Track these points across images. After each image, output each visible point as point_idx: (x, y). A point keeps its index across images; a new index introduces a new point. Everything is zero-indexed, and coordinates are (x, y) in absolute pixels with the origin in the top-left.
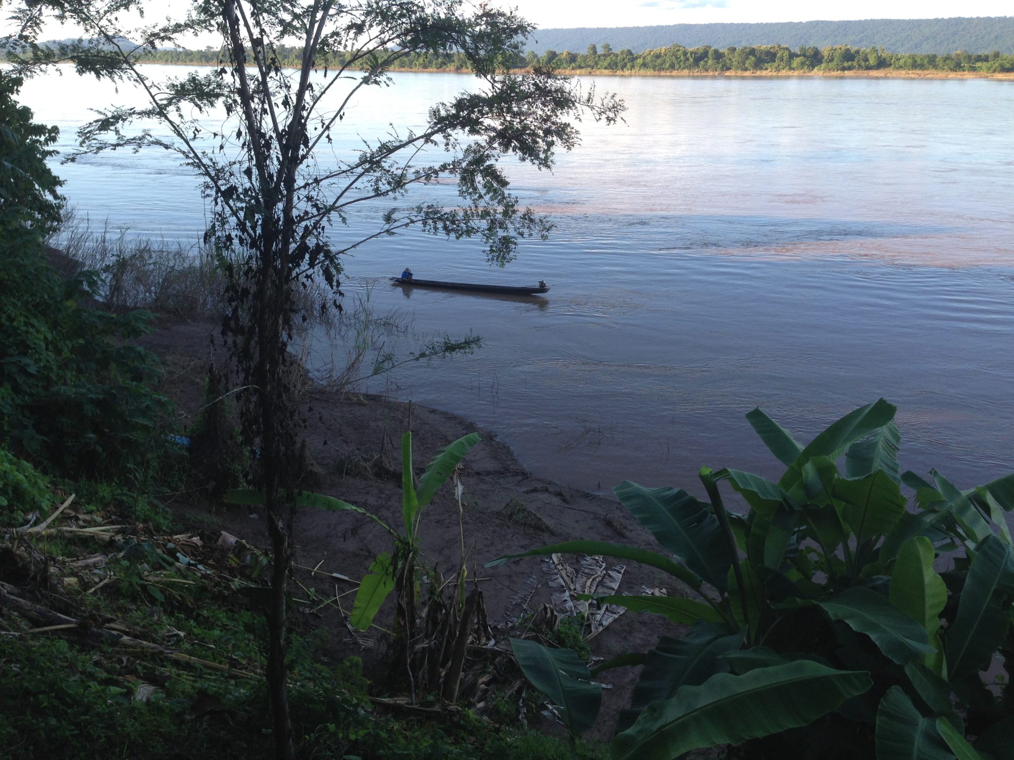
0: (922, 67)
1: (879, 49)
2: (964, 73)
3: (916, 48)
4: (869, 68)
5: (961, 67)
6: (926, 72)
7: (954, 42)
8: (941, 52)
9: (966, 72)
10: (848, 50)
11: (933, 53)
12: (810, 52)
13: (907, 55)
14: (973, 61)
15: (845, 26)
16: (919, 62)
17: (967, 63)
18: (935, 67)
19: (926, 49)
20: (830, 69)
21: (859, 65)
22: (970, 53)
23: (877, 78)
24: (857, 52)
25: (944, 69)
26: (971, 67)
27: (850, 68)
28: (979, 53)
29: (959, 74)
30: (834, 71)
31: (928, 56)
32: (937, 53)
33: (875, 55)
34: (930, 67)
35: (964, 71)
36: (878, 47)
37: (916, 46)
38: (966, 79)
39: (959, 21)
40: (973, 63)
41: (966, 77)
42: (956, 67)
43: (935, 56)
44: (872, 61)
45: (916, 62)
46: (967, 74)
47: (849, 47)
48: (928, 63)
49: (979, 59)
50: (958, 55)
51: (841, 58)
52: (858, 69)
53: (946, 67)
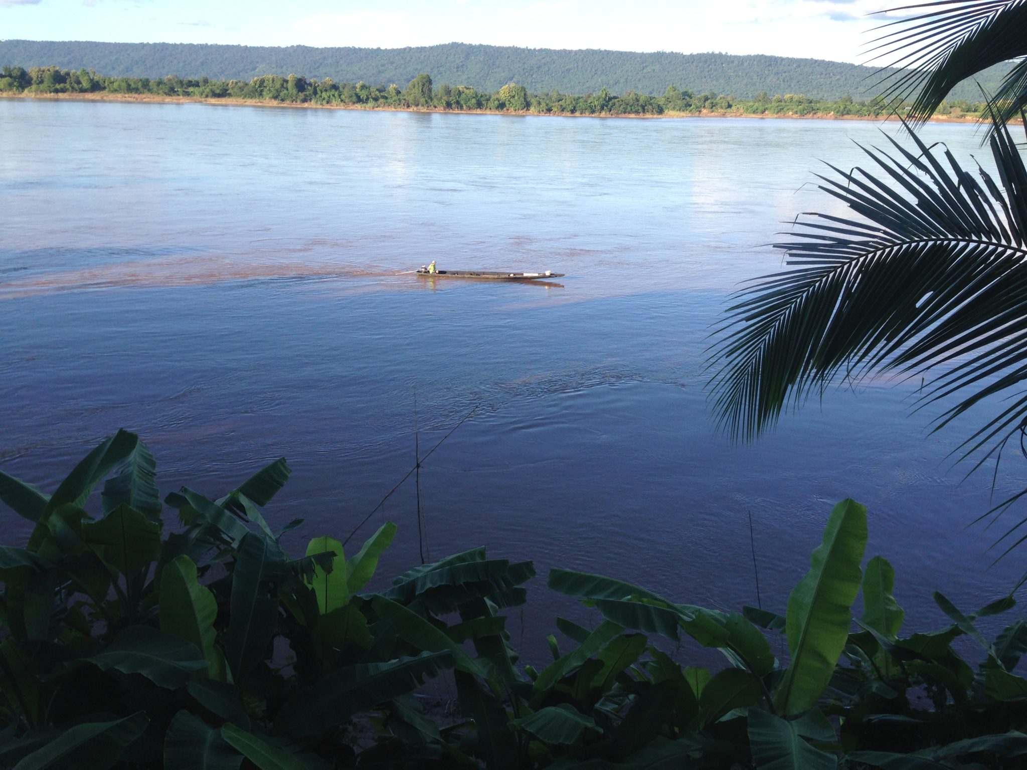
0: (136, 90)
1: (90, 72)
2: (178, 97)
3: (127, 71)
4: (83, 91)
5: (176, 92)
6: (144, 96)
7: (164, 67)
8: (153, 77)
9: (181, 97)
10: (57, 72)
11: (146, 77)
12: (15, 73)
13: (120, 78)
14: (185, 86)
15: (49, 47)
16: (133, 86)
17: (180, 88)
18: (150, 91)
19: (137, 74)
20: (41, 91)
21: (73, 88)
22: (181, 79)
23: (93, 101)
24: (68, 74)
25: (159, 94)
26: (184, 91)
27: (63, 91)
28: (190, 79)
29: (174, 99)
30: (46, 92)
31: (141, 80)
32: (149, 77)
33: (86, 77)
34: (146, 90)
35: (179, 95)
36: (89, 70)
37: (127, 69)
38: (182, 104)
39: (164, 47)
40: (186, 88)
41: (181, 101)
42: (170, 91)
43: (147, 81)
44: (85, 84)
45: (129, 85)
46: (182, 99)
47: (57, 68)
48: (142, 86)
49: (190, 84)
50: (170, 80)
51: (52, 80)
52: (72, 92)
53: (161, 92)
